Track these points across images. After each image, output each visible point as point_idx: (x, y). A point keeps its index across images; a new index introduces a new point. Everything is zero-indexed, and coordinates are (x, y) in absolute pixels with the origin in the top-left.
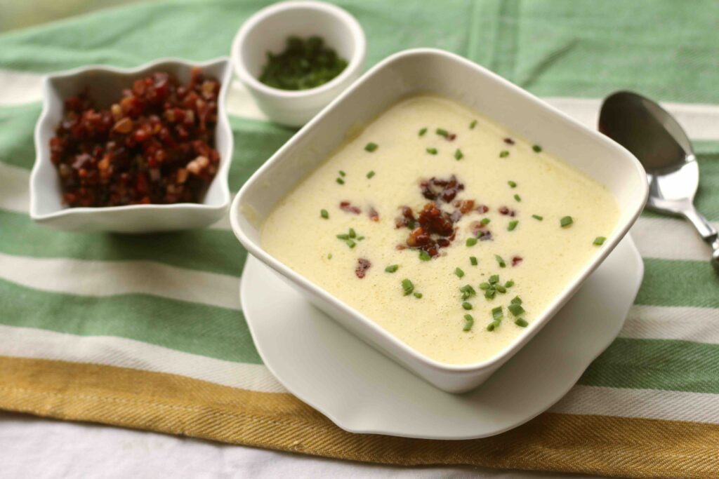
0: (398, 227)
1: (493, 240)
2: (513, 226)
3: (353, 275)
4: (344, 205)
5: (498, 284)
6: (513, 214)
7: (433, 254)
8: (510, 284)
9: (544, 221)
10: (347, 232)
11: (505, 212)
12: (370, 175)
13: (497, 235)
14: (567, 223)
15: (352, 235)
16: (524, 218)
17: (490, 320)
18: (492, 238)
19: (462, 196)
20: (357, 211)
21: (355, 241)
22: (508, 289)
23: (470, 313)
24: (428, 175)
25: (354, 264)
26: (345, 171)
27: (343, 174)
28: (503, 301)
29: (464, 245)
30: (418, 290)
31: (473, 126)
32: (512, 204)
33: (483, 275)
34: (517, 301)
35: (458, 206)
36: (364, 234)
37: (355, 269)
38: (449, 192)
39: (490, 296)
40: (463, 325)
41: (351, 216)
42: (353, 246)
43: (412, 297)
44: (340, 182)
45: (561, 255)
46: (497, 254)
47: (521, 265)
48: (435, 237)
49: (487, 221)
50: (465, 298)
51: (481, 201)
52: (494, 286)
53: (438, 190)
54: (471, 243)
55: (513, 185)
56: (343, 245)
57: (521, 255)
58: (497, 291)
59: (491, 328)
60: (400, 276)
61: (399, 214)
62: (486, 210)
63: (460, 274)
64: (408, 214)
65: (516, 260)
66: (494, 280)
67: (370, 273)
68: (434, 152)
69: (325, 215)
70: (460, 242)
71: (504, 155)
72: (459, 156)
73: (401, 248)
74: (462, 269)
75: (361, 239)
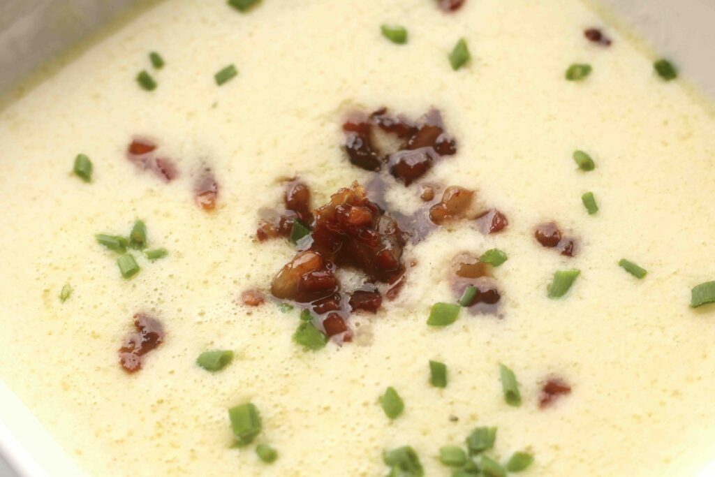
0: (262, 236)
1: (501, 317)
2: (562, 286)
3: (112, 357)
4: (139, 149)
5: (490, 455)
6: (569, 251)
7: (334, 329)
8: (522, 462)
9: (649, 281)
10: (124, 230)
11: (550, 238)
12: (225, 76)
13: (515, 305)
14: (709, 297)
15: (138, 240)
16: (596, 265)
18: (501, 310)
19: (447, 173)
20: (167, 172)
21: (140, 257)
24: (370, 99)
25: (118, 328)
26: (165, 56)
27: (157, 61)
29: (424, 318)
30: (272, 436)
32: (571, 219)
33: (455, 420)
35: (428, 198)
36: (169, 245)
37: (119, 345)
38: (415, 157)
41: (150, 181)
42: (131, 273)
43: (251, 455)
44: (146, 82)
45: (676, 393)
46: (507, 363)
47: (564, 405)
48: (351, 281)
49: (497, 258)
51: (492, 196)
52: (477, 459)
53: (386, 143)
54: (441, 317)
55: (587, 165)
56: (107, 266)
57: (570, 377)
60: (231, 384)
61: (272, 197)
62: (499, 224)
63: (393, 406)
64: (299, 200)
65: (553, 390)
66: (481, 444)
67: (156, 361)
68: (399, 37)
69: (83, 171)
70: (410, 310)
71: (578, 73)
72: (460, 59)
73: (254, 299)
74: (402, 394)
75: (158, 255)
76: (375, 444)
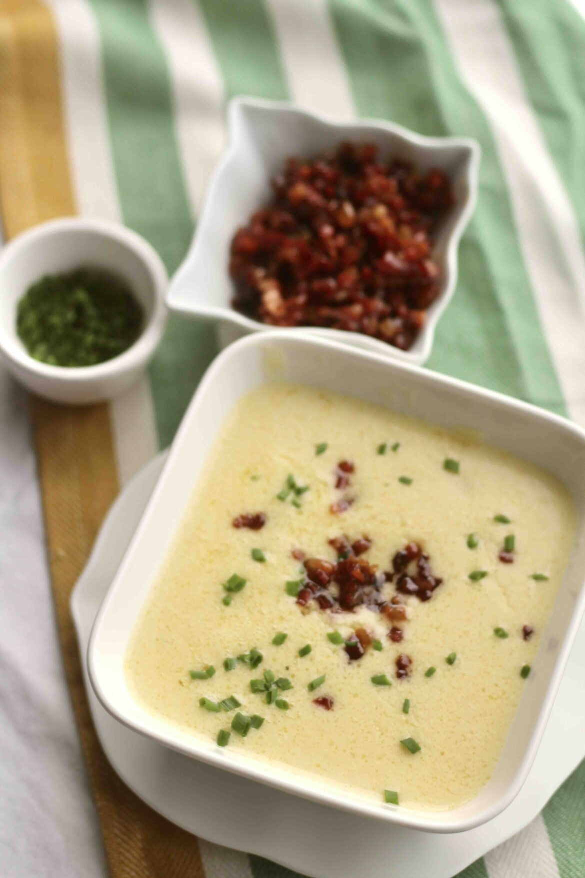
0: (332, 542)
1: (349, 663)
2: (379, 681)
3: (236, 514)
5: (279, 692)
6: (399, 676)
7: (302, 596)
8: (283, 706)
9: (404, 717)
10: (300, 483)
11: (402, 664)
12: (405, 481)
13: (359, 667)
14: (411, 747)
15: (299, 492)
16: (399, 690)
17: (214, 698)
18: (353, 662)
19: (412, 606)
20: (341, 484)
21: (291, 496)
22: (273, 705)
23: (220, 671)
24: (430, 549)
25: (251, 508)
26: (400, 450)
27: (395, 448)
28: (251, 705)
29: (330, 631)
30: (237, 599)
31: (538, 578)
32: (418, 669)
33: (287, 668)
34: (257, 722)
35: (394, 601)
36: (306, 508)
37: (245, 514)
38: (411, 586)
39: (254, 688)
40: (199, 668)
41: (332, 480)
42: (281, 498)
43: (224, 595)
44: (382, 450)
45: (353, 755)
46: (327, 676)
47: (321, 711)
48: (332, 591)
49: (378, 647)
50: (241, 659)
51: (409, 631)
52: (274, 687)
53: (412, 569)
54: (333, 639)
55: (450, 661)
56: (278, 485)
57: (336, 707)
58: (266, 693)
59: (203, 703)
60: (251, 568)
61: (355, 535)
62: (397, 639)
63: (280, 640)
64: (359, 548)
65: (325, 703)
66: (284, 685)
67: (245, 533)
68: (471, 544)
69: (321, 449)
70: (330, 623)
71: (500, 633)
72: (476, 576)
73: (297, 555)
74: (287, 641)
75: (296, 505)
76: (256, 642)
